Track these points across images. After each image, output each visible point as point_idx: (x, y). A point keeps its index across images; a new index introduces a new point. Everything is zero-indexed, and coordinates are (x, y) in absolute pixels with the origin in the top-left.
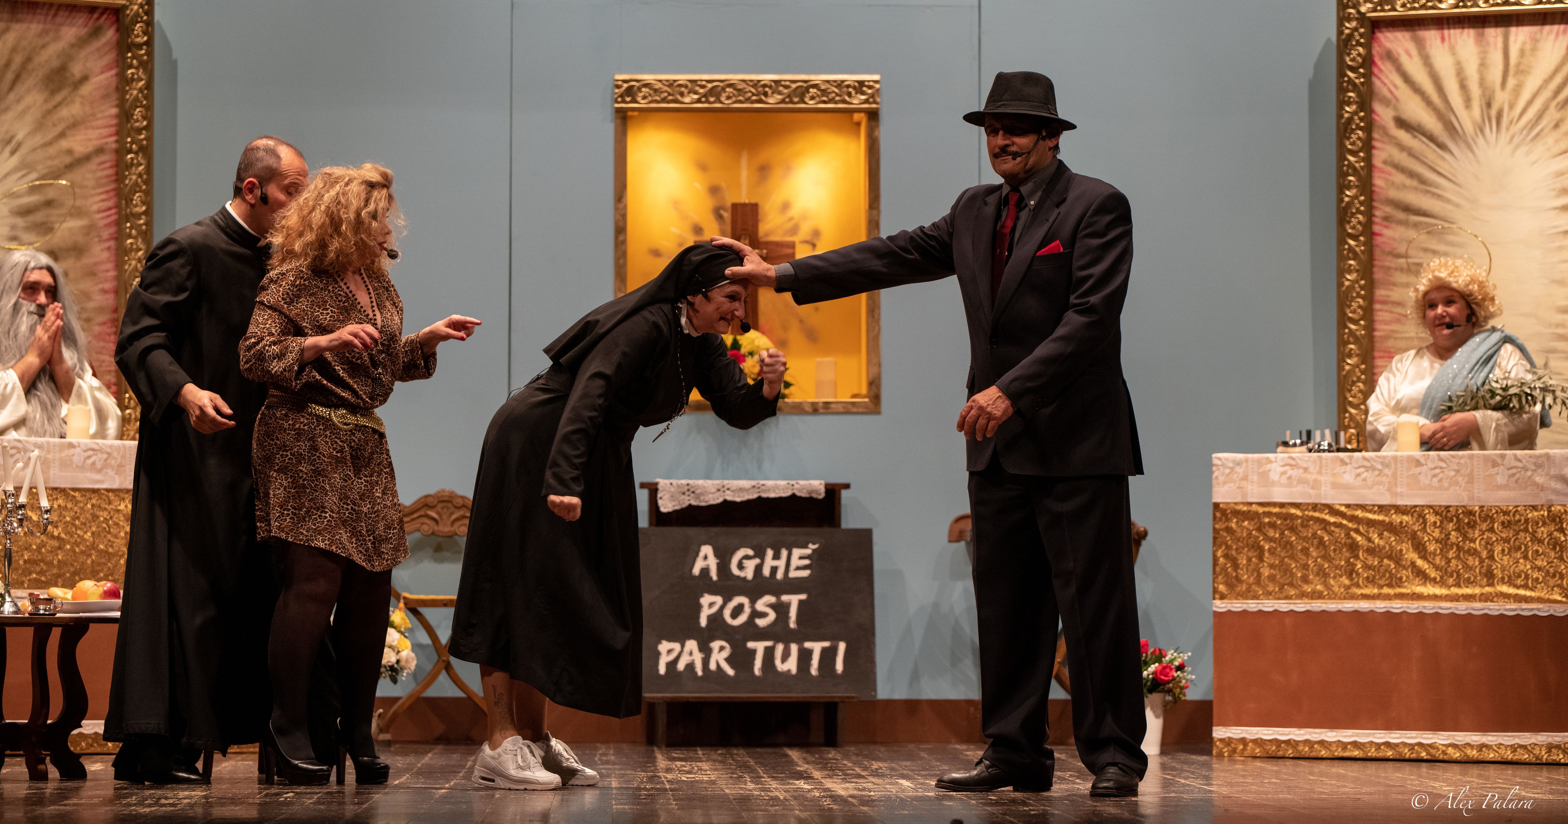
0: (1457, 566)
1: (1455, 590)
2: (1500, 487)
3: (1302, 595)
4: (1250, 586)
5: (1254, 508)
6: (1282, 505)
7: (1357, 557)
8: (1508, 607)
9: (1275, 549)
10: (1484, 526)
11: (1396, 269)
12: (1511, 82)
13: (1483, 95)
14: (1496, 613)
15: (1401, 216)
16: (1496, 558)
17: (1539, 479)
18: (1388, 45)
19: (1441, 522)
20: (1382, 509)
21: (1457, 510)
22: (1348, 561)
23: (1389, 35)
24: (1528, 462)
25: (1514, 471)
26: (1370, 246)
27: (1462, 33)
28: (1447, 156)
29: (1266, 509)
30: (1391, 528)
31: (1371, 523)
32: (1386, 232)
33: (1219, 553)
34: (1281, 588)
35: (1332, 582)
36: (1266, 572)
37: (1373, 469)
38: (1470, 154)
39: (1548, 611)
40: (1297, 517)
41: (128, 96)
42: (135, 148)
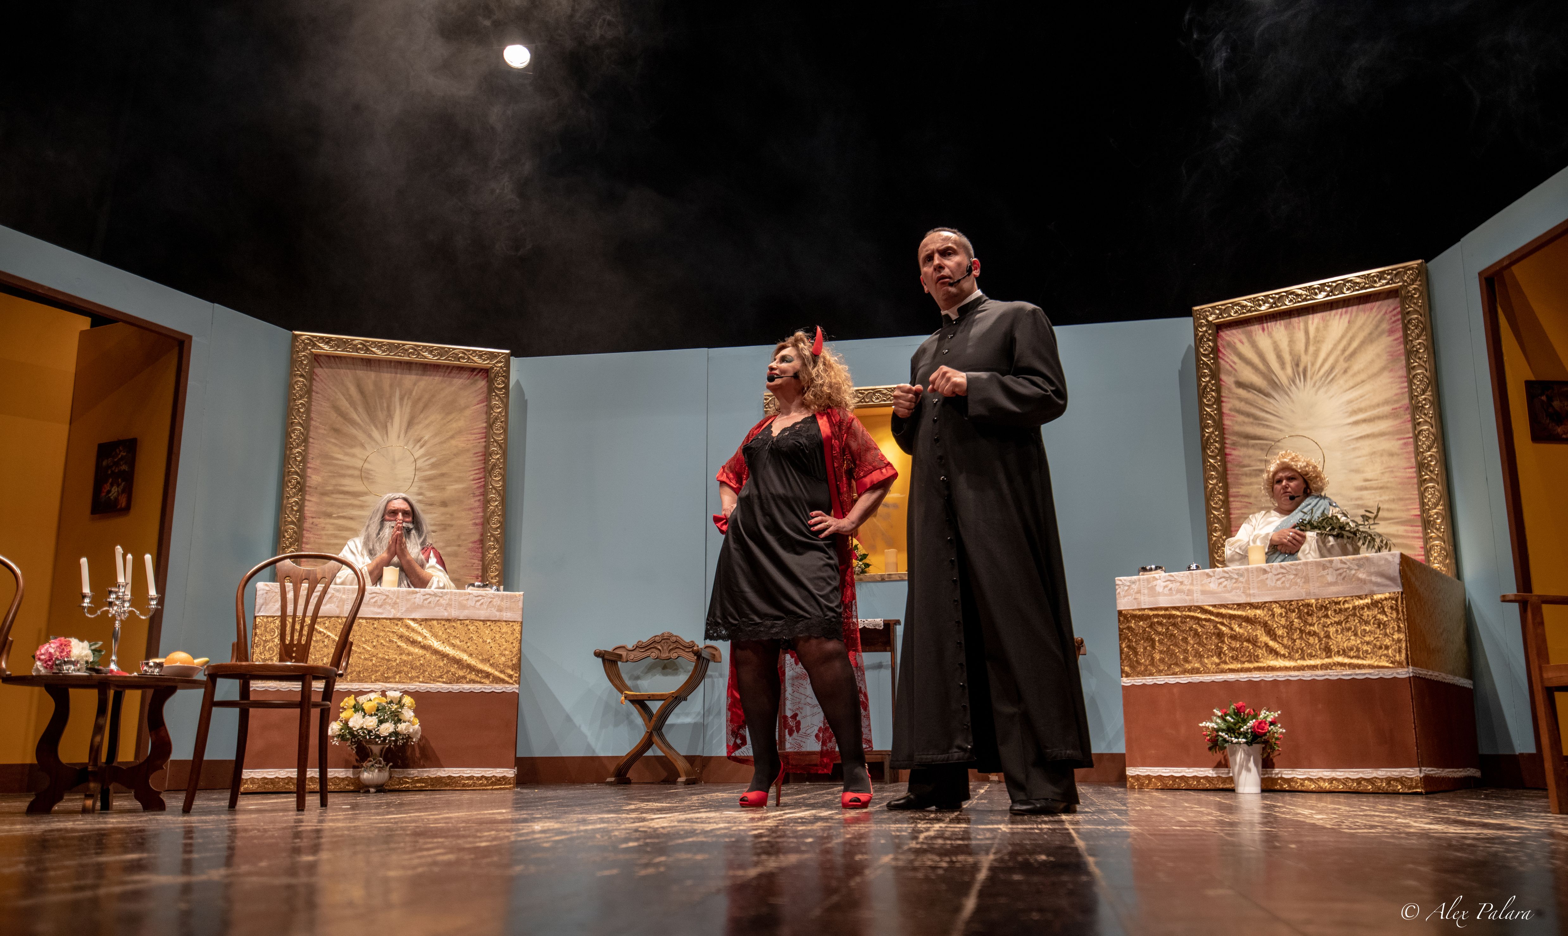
0: (1301, 644)
1: (1301, 663)
2: (1331, 584)
3: (1185, 671)
4: (1146, 666)
5: (1146, 612)
6: (1166, 609)
7: (1223, 642)
8: (1344, 673)
9: (1163, 640)
10: (1320, 614)
11: (1242, 475)
12: (1312, 349)
13: (1293, 359)
14: (1336, 678)
15: (1244, 441)
16: (1332, 637)
17: (1362, 575)
18: (1228, 338)
19: (1286, 613)
20: (1240, 606)
21: (1298, 604)
22: (1217, 646)
23: (1228, 332)
24: (1351, 563)
25: (1341, 571)
26: (1224, 462)
27: (1276, 324)
28: (1271, 400)
29: (1156, 612)
30: (1247, 620)
31: (1232, 617)
32: (1234, 452)
33: (1124, 645)
34: (1169, 667)
35: (1206, 661)
36: (1157, 656)
37: (1231, 578)
38: (1287, 397)
39: (1378, 674)
40: (1178, 616)
41: (492, 416)
42: (495, 444)
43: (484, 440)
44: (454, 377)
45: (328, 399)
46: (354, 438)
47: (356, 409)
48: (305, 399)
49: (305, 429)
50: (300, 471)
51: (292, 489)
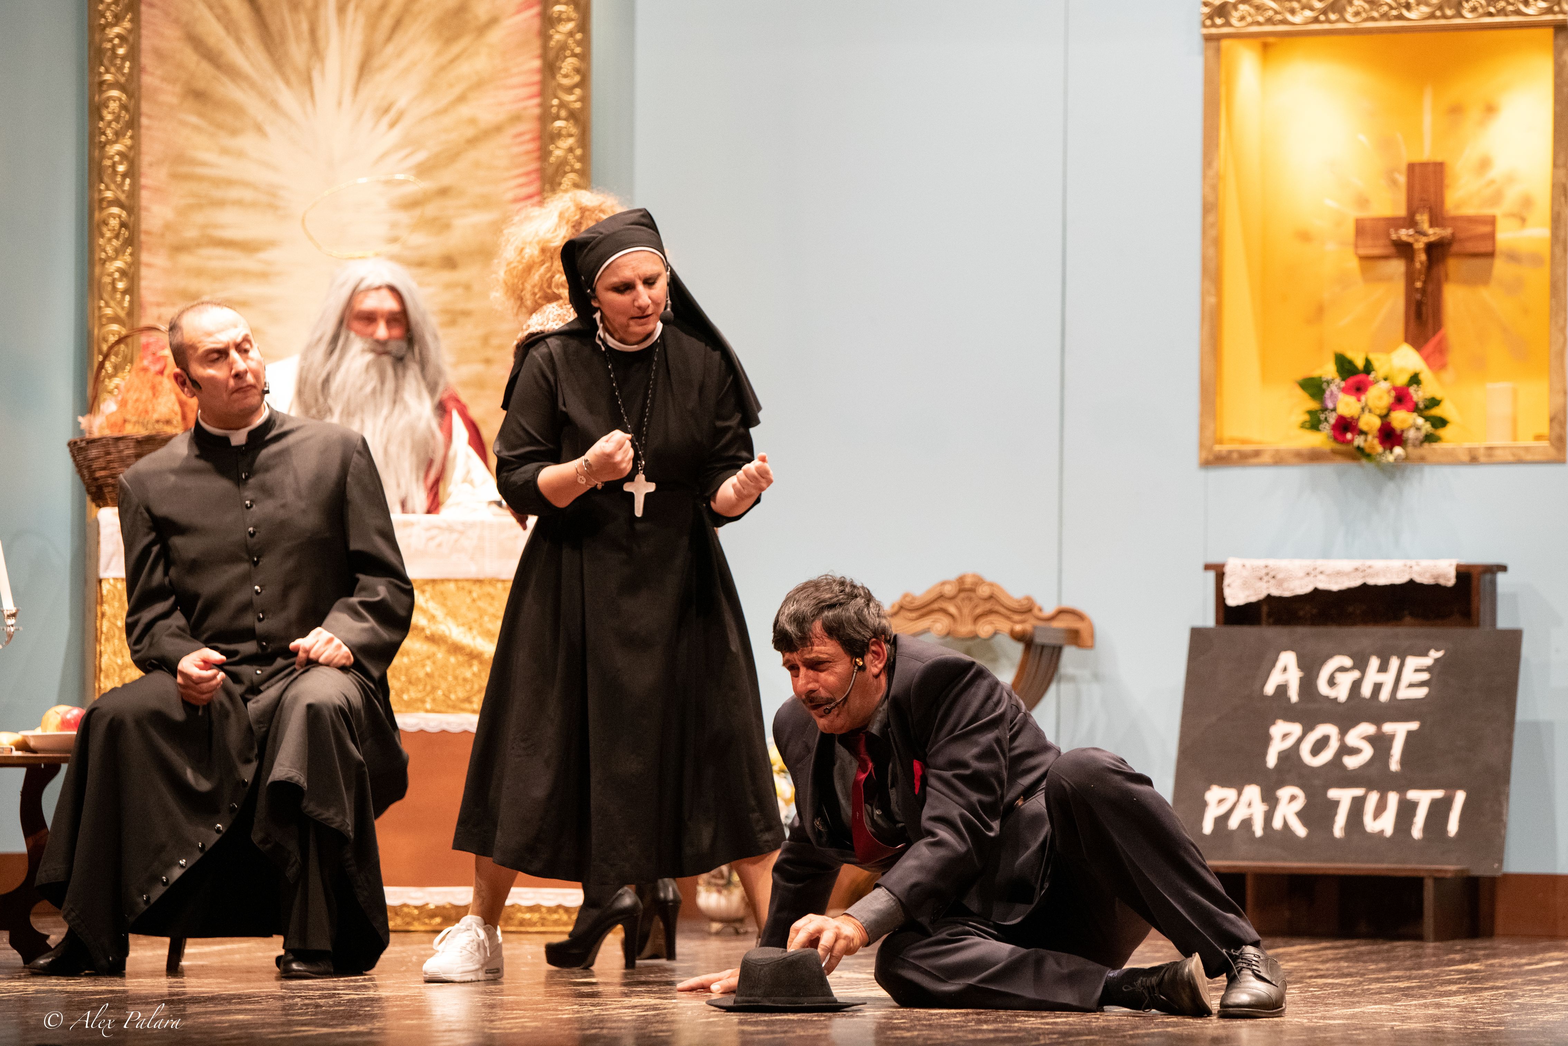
41: (552, 43)
42: (563, 113)
43: (536, 101)
45: (177, 21)
46: (238, 110)
47: (239, 41)
48: (127, 24)
49: (130, 96)
50: (127, 197)
51: (110, 240)
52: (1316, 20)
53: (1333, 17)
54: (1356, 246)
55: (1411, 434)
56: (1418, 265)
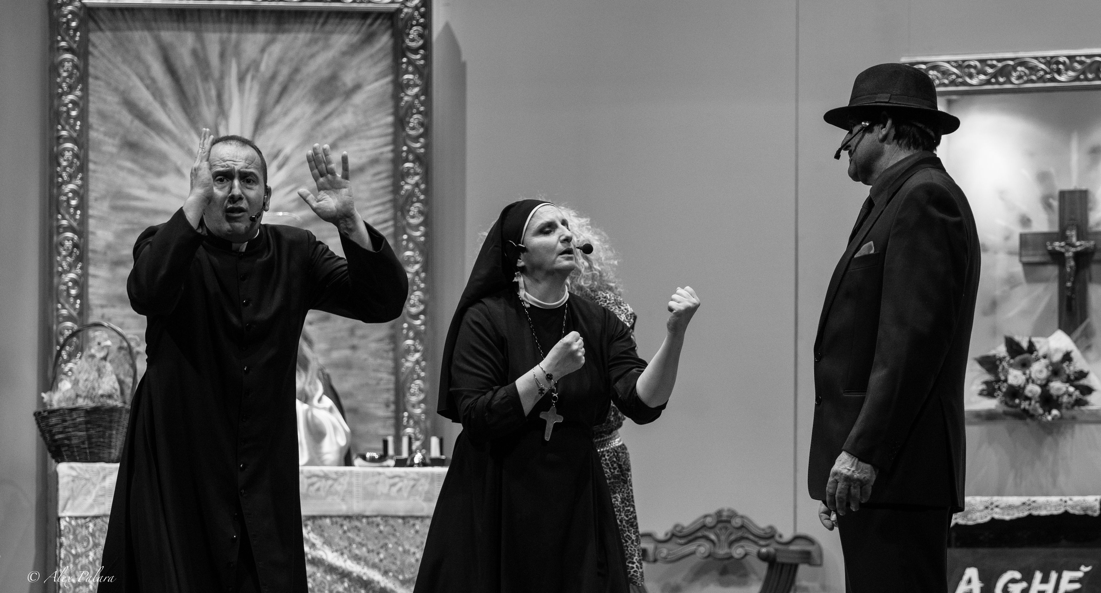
41: (403, 103)
42: (411, 157)
43: (390, 148)
44: (331, 32)
45: (116, 90)
46: (163, 157)
47: (163, 105)
48: (78, 93)
49: (80, 147)
50: (78, 224)
51: (65, 257)
52: (988, 82)
53: (1001, 80)
54: (1021, 255)
55: (1065, 399)
56: (1068, 270)
